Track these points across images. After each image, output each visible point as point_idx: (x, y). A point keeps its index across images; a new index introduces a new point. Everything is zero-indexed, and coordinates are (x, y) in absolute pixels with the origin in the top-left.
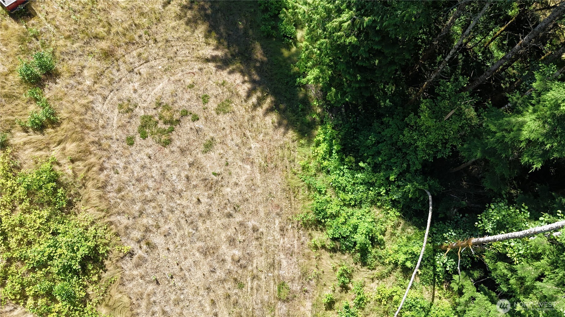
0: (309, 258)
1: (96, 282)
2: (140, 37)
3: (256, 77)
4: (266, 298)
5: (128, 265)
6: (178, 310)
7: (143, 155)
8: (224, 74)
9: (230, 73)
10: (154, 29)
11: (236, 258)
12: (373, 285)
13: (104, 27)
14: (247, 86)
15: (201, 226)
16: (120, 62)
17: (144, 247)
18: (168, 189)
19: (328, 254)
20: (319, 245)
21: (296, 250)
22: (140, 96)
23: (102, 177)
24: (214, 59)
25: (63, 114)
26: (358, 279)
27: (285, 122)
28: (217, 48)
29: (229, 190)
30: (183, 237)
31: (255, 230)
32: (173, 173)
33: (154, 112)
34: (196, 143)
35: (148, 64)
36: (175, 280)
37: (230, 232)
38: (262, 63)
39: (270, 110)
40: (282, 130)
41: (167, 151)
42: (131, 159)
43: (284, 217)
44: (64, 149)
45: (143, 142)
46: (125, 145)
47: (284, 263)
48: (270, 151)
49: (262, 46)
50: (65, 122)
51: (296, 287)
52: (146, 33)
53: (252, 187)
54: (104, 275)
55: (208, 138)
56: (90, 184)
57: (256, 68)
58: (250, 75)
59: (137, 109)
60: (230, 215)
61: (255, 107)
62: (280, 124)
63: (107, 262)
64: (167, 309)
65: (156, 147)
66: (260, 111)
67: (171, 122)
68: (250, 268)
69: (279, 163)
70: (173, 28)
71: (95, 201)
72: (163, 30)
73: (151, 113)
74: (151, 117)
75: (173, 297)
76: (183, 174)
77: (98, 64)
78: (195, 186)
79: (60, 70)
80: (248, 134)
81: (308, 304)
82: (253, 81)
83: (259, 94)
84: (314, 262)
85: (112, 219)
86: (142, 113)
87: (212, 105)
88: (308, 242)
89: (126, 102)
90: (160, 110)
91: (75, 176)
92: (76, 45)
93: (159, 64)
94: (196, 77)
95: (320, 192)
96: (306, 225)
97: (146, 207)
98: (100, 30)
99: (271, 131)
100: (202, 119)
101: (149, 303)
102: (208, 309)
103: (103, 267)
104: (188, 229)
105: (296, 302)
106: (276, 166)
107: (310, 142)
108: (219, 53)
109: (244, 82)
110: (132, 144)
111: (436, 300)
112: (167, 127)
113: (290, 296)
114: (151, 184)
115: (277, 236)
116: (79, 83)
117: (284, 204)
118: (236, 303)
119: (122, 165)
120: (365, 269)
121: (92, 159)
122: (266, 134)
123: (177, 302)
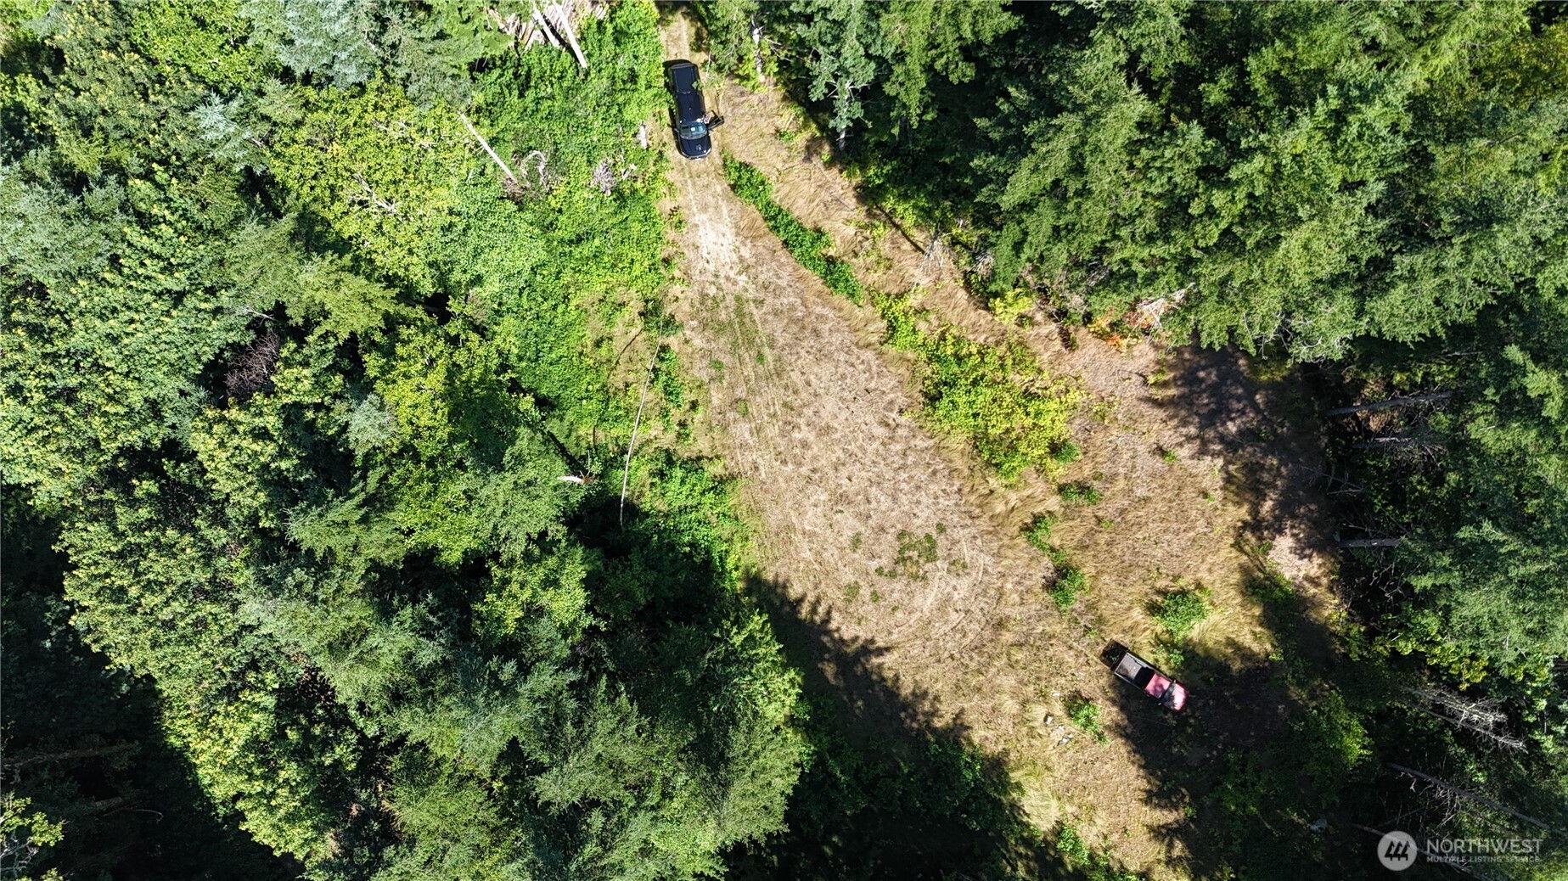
0: (723, 446)
1: (925, 379)
2: (971, 659)
3: (825, 639)
4: (758, 399)
5: (901, 401)
6: (840, 370)
7: (923, 515)
8: (863, 635)
9: (856, 638)
10: (960, 674)
11: (796, 430)
12: (655, 433)
13: (1017, 661)
14: (833, 625)
15: (840, 453)
16: (983, 620)
17: (891, 422)
18: (886, 485)
19: (704, 454)
20: (715, 460)
21: (738, 451)
22: (947, 584)
23: (957, 483)
24: (880, 652)
25: (1021, 541)
26: (671, 436)
27: (779, 590)
28: (880, 666)
29: (823, 498)
30: (856, 440)
31: (784, 462)
32: (886, 502)
33: (926, 568)
34: (871, 542)
35: (951, 626)
36: (850, 397)
37: (809, 454)
38: (822, 660)
39: (800, 601)
40: (781, 580)
41: (899, 527)
42: (933, 508)
43: (757, 482)
44: (1007, 503)
45: (927, 530)
46: (944, 523)
47: (747, 435)
48: (788, 552)
49: (827, 681)
50: (1016, 533)
51: (731, 415)
52: (967, 667)
53: (798, 505)
54: (921, 387)
55: (860, 551)
56: (966, 472)
57: (828, 650)
58: (833, 639)
59: (946, 567)
60: (814, 471)
61: (818, 601)
62: (785, 587)
63: (922, 399)
64: (851, 369)
65: (912, 529)
66: (811, 598)
67: (904, 560)
68: (780, 423)
69: (774, 539)
70: (937, 680)
71: (956, 456)
72: (948, 674)
73: (929, 566)
74: (927, 561)
75: (848, 381)
76: (874, 505)
77: (1008, 611)
78: (858, 494)
79: (1046, 594)
80: (816, 566)
81: (715, 402)
82: (828, 633)
83: (817, 619)
84: (717, 443)
85: (931, 442)
86: (939, 563)
87: (865, 592)
88: (727, 461)
89: (960, 572)
90: (921, 572)
91: (984, 477)
92: (1039, 629)
93: (939, 629)
94: (892, 622)
95: (724, 515)
96: (732, 477)
97: (901, 462)
98: (1019, 655)
99: (793, 576)
100: (872, 571)
101: (870, 370)
102: (812, 377)
103: (926, 395)
104: (852, 447)
105: (728, 401)
106: (777, 534)
107: (747, 571)
108: (875, 661)
109: (838, 629)
110: (939, 525)
111: (591, 431)
112: (907, 554)
113: (735, 405)
114: (903, 486)
115: (760, 461)
116: (1019, 583)
117: (760, 496)
118: (786, 387)
119: (941, 500)
120: (665, 447)
121: (972, 498)
122: (797, 570)
123: (843, 377)
